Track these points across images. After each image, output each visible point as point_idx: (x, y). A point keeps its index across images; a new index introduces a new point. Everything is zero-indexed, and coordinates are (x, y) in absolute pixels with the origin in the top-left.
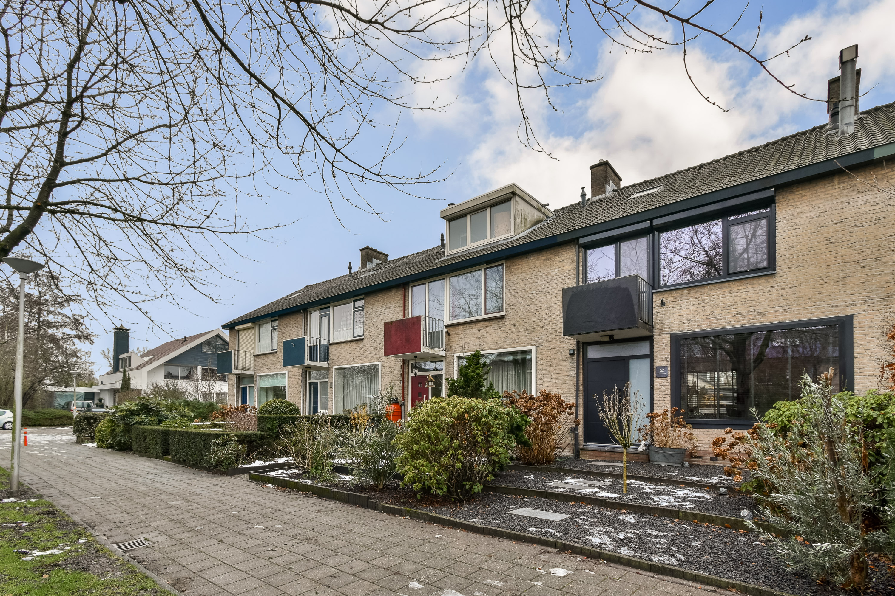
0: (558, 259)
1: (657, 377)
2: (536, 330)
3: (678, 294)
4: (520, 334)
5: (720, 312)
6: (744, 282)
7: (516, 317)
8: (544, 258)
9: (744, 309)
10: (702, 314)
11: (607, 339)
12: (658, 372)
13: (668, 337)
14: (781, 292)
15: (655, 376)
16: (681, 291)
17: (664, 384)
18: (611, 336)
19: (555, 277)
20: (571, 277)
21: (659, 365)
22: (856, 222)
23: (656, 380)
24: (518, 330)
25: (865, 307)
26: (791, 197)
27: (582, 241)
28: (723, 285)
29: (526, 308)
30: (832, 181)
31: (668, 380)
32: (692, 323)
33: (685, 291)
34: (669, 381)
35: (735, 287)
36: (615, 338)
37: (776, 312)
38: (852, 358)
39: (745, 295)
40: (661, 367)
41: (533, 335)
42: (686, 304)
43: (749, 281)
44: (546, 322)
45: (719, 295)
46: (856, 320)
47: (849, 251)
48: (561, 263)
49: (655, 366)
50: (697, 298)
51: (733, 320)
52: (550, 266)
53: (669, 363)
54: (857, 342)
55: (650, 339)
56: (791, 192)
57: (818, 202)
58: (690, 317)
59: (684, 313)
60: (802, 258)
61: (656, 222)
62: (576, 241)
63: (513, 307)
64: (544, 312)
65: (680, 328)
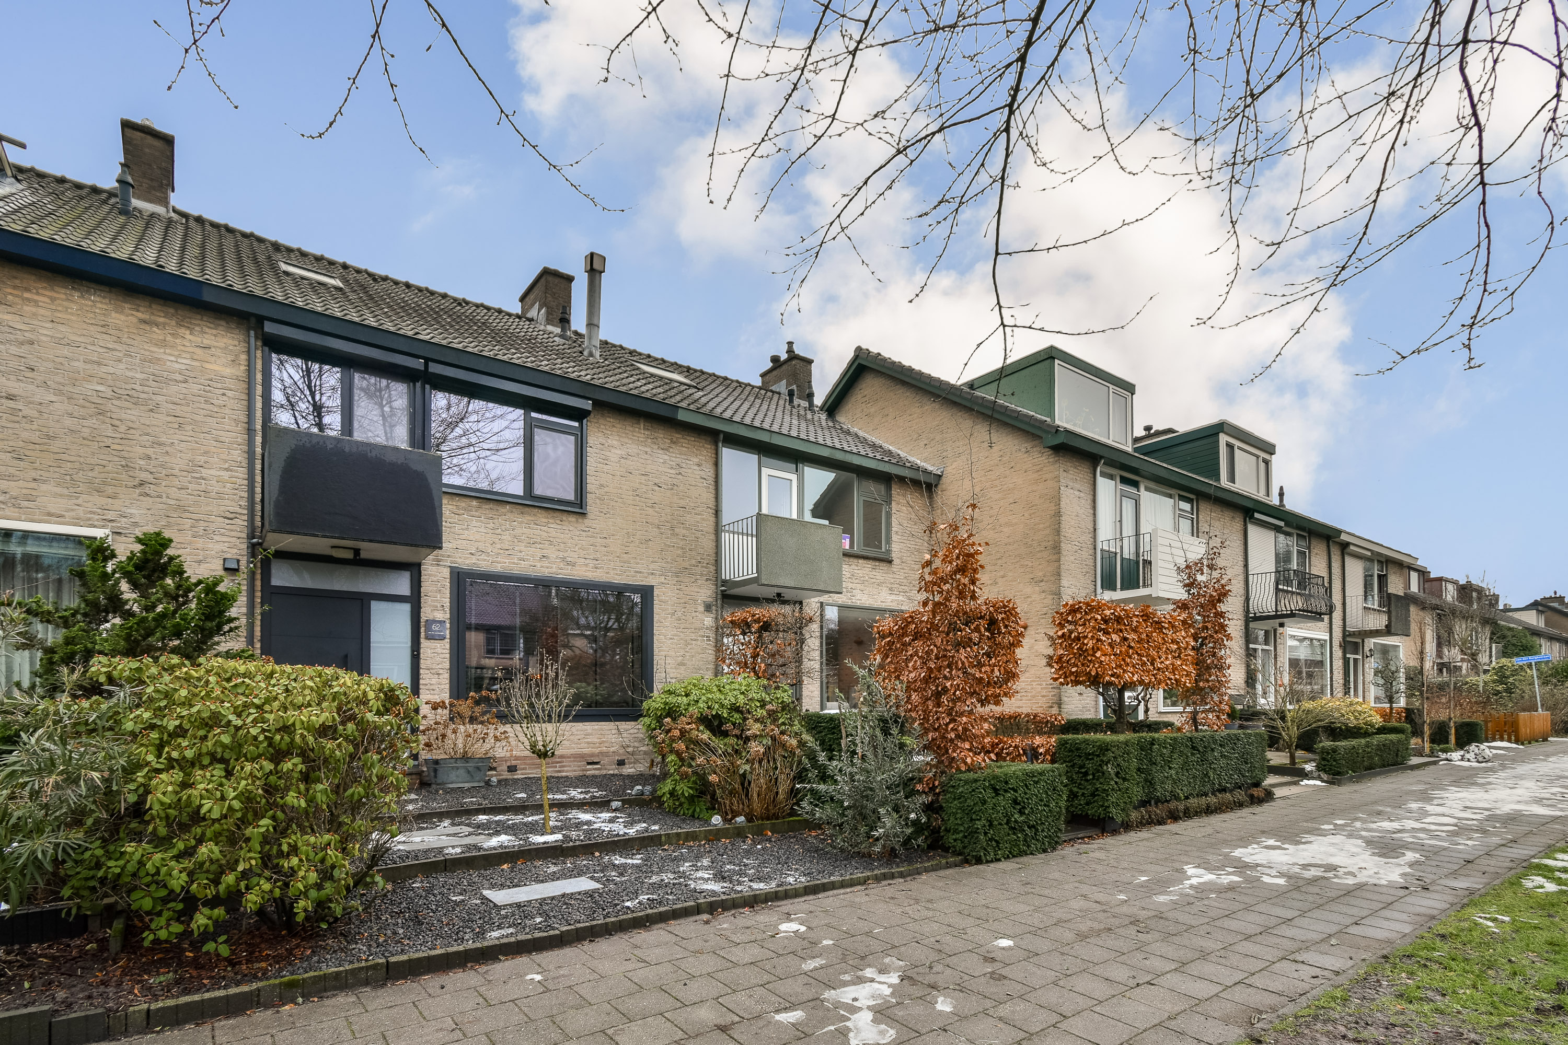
0: (188, 337)
1: (427, 638)
2: (110, 490)
3: (463, 505)
4: (44, 487)
5: (523, 548)
6: (552, 514)
7: (25, 435)
8: (140, 315)
9: (552, 553)
10: (499, 546)
11: (349, 555)
12: (428, 628)
13: (446, 573)
14: (592, 540)
15: (423, 635)
16: (467, 500)
17: (439, 651)
18: (357, 551)
19: (179, 378)
20: (229, 393)
21: (431, 617)
22: (657, 481)
23: (424, 643)
24: (34, 474)
25: (662, 579)
26: (601, 421)
27: (269, 327)
28: (527, 509)
29: (68, 422)
30: (638, 423)
31: (446, 644)
32: (483, 557)
33: (474, 503)
34: (448, 646)
35: (542, 517)
36: (363, 555)
37: (586, 565)
38: (653, 634)
39: (553, 533)
40: (434, 621)
41: (104, 501)
42: (474, 523)
43: (557, 514)
44: (144, 476)
45: (521, 522)
46: (656, 592)
47: (650, 511)
48: (199, 351)
49: (423, 618)
50: (492, 518)
51: (539, 565)
52: (163, 344)
53: (448, 616)
54: (656, 618)
55: (414, 569)
56: (603, 415)
57: (626, 440)
58: (481, 546)
59: (471, 538)
60: (612, 503)
61: (434, 368)
62: (253, 320)
63: (11, 404)
64: (141, 451)
65: (466, 562)
